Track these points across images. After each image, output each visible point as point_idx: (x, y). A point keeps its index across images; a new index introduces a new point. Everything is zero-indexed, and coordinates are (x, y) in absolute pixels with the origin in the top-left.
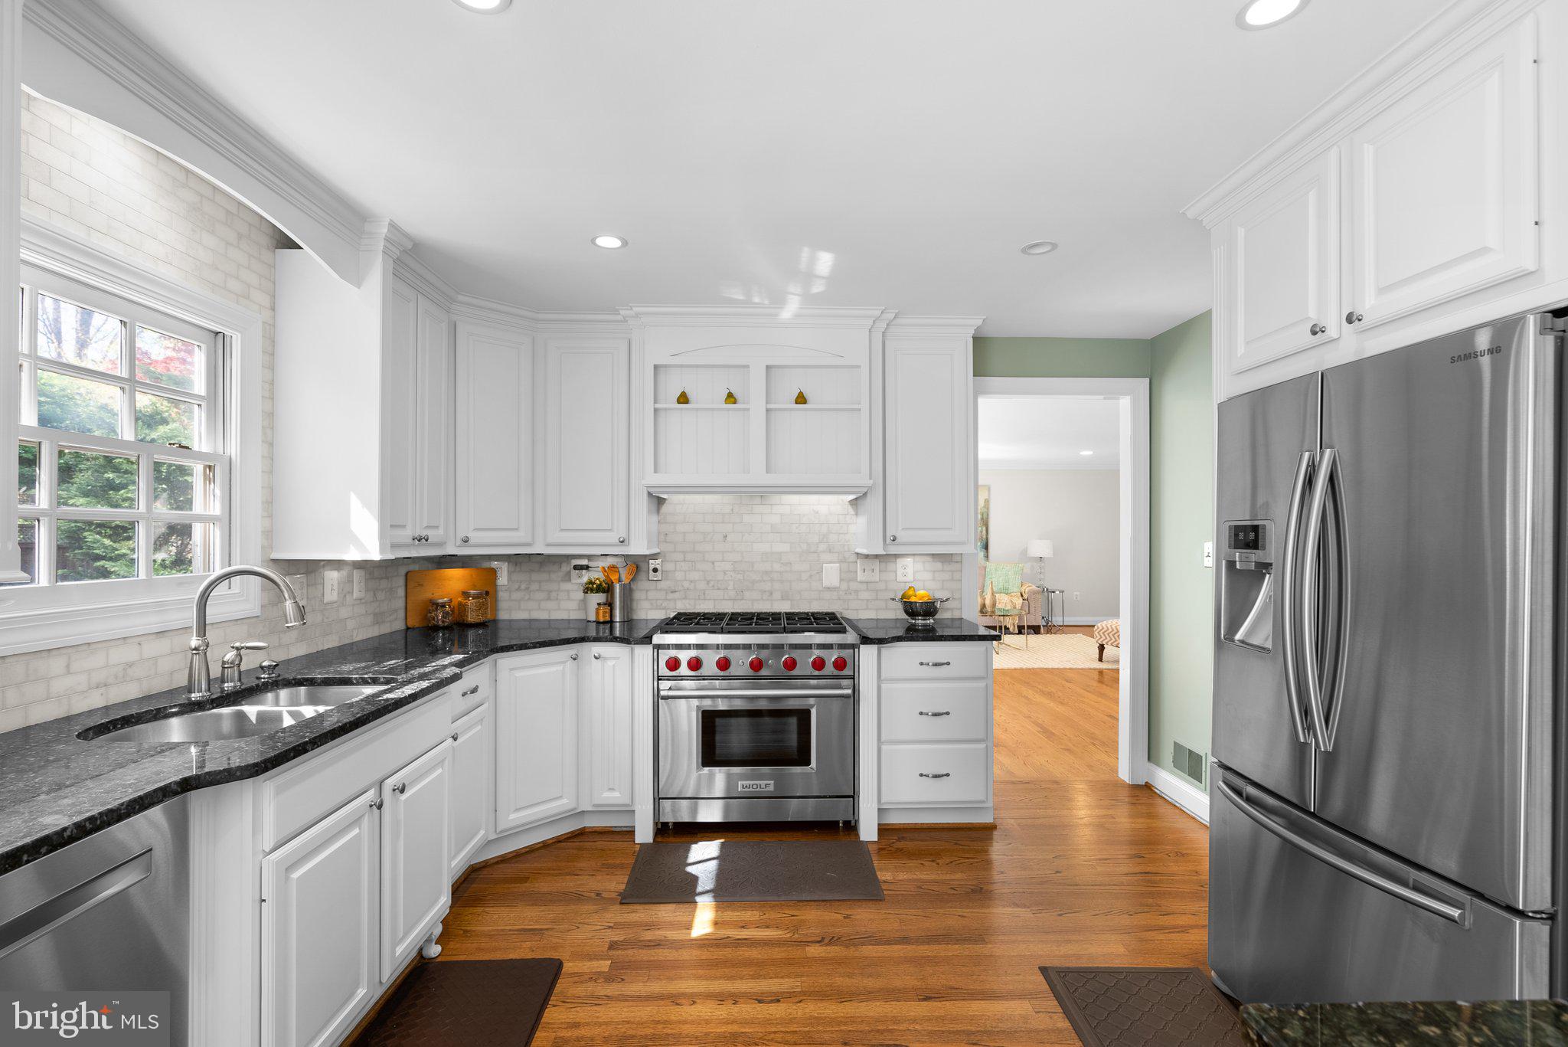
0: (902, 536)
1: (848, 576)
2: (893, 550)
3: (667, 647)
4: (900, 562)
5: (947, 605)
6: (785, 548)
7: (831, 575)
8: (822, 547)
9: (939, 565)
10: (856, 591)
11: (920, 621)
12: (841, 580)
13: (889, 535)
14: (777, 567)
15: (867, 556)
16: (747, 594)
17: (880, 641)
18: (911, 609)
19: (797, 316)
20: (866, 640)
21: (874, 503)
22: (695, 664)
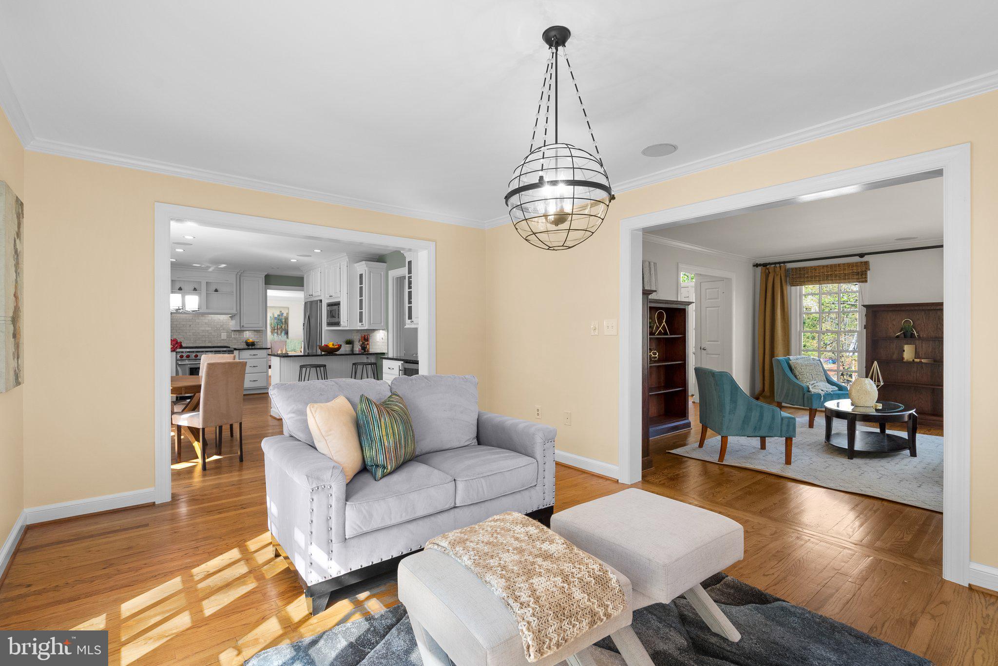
0: (245, 325)
1: (229, 336)
2: (242, 329)
3: (179, 352)
4: (245, 333)
5: (259, 343)
6: (210, 329)
7: (224, 336)
8: (221, 328)
9: (256, 333)
10: (232, 340)
11: (250, 347)
12: (227, 337)
13: (241, 325)
14: (207, 334)
15: (235, 331)
16: (197, 342)
17: (239, 349)
18: (248, 344)
19: (213, 270)
20: (235, 349)
21: (238, 317)
22: (188, 356)
